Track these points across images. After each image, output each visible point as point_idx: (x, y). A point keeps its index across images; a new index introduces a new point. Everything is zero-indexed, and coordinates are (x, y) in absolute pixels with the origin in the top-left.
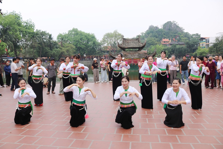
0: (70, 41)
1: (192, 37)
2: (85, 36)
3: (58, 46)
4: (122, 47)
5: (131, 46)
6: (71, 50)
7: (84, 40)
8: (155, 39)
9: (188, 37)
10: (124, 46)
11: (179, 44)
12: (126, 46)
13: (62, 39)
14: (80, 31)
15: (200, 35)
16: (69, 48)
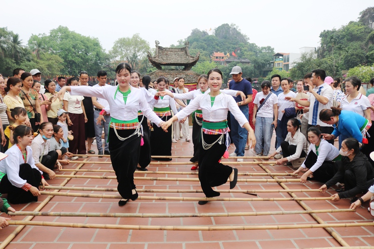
0: (54, 50)
1: (260, 52)
2: (82, 42)
3: (31, 58)
4: (157, 62)
5: (172, 61)
6: (55, 66)
7: (79, 48)
8: (201, 52)
9: (255, 52)
10: (159, 60)
11: (241, 62)
12: (164, 60)
13: (39, 45)
14: (73, 32)
15: (273, 49)
16: (52, 62)
